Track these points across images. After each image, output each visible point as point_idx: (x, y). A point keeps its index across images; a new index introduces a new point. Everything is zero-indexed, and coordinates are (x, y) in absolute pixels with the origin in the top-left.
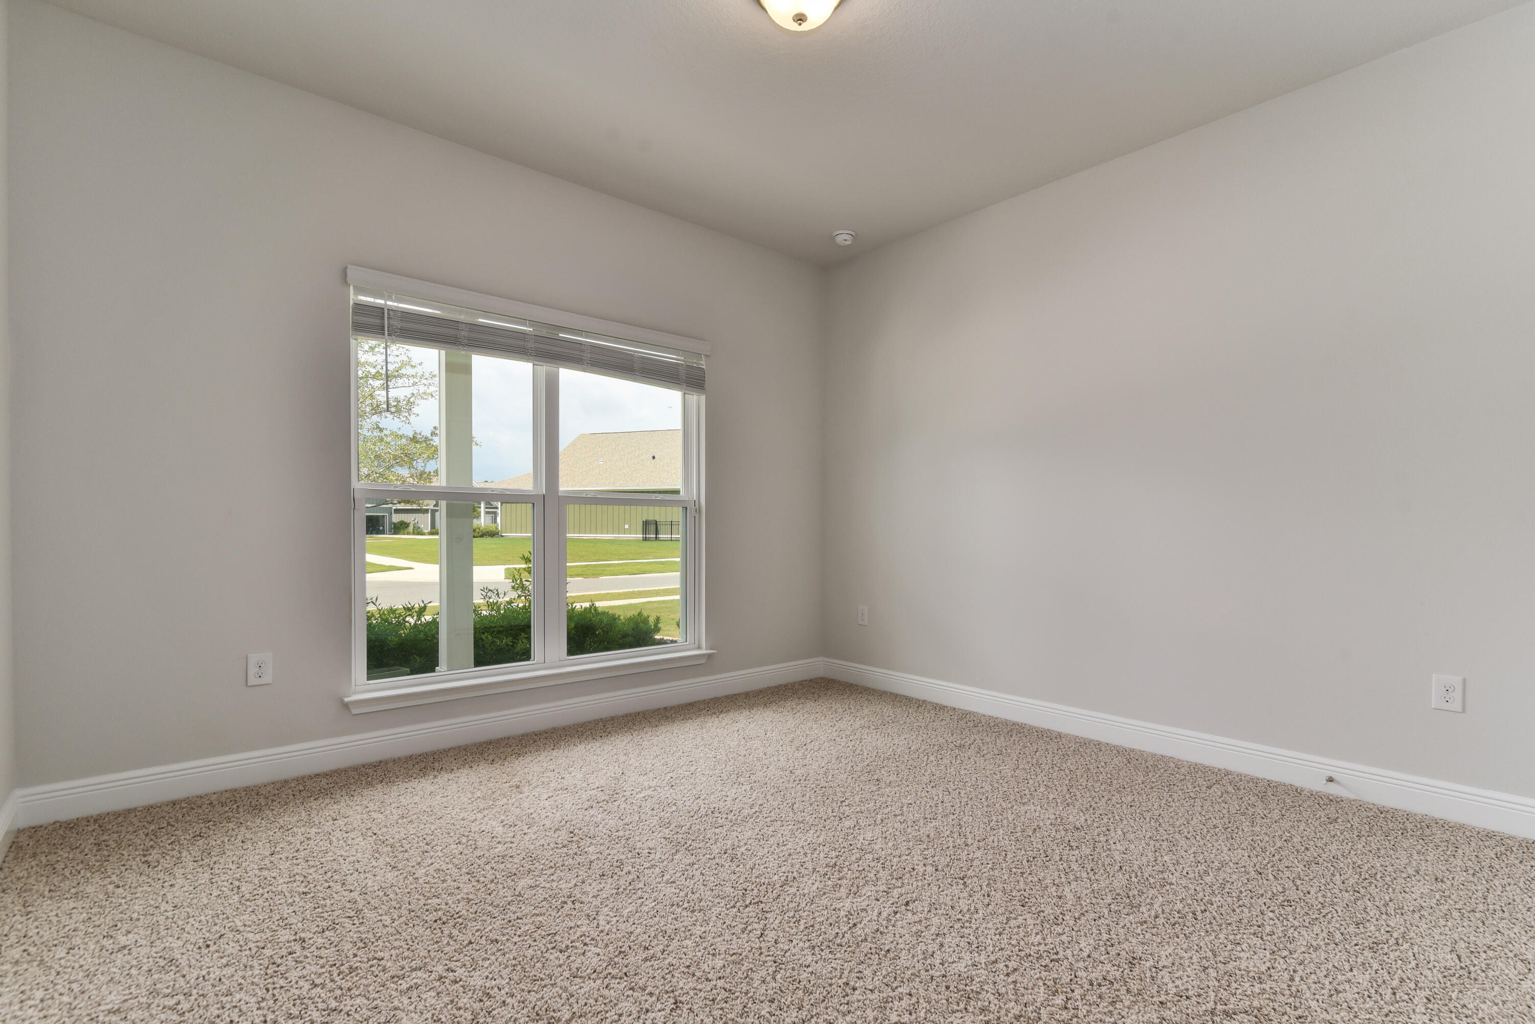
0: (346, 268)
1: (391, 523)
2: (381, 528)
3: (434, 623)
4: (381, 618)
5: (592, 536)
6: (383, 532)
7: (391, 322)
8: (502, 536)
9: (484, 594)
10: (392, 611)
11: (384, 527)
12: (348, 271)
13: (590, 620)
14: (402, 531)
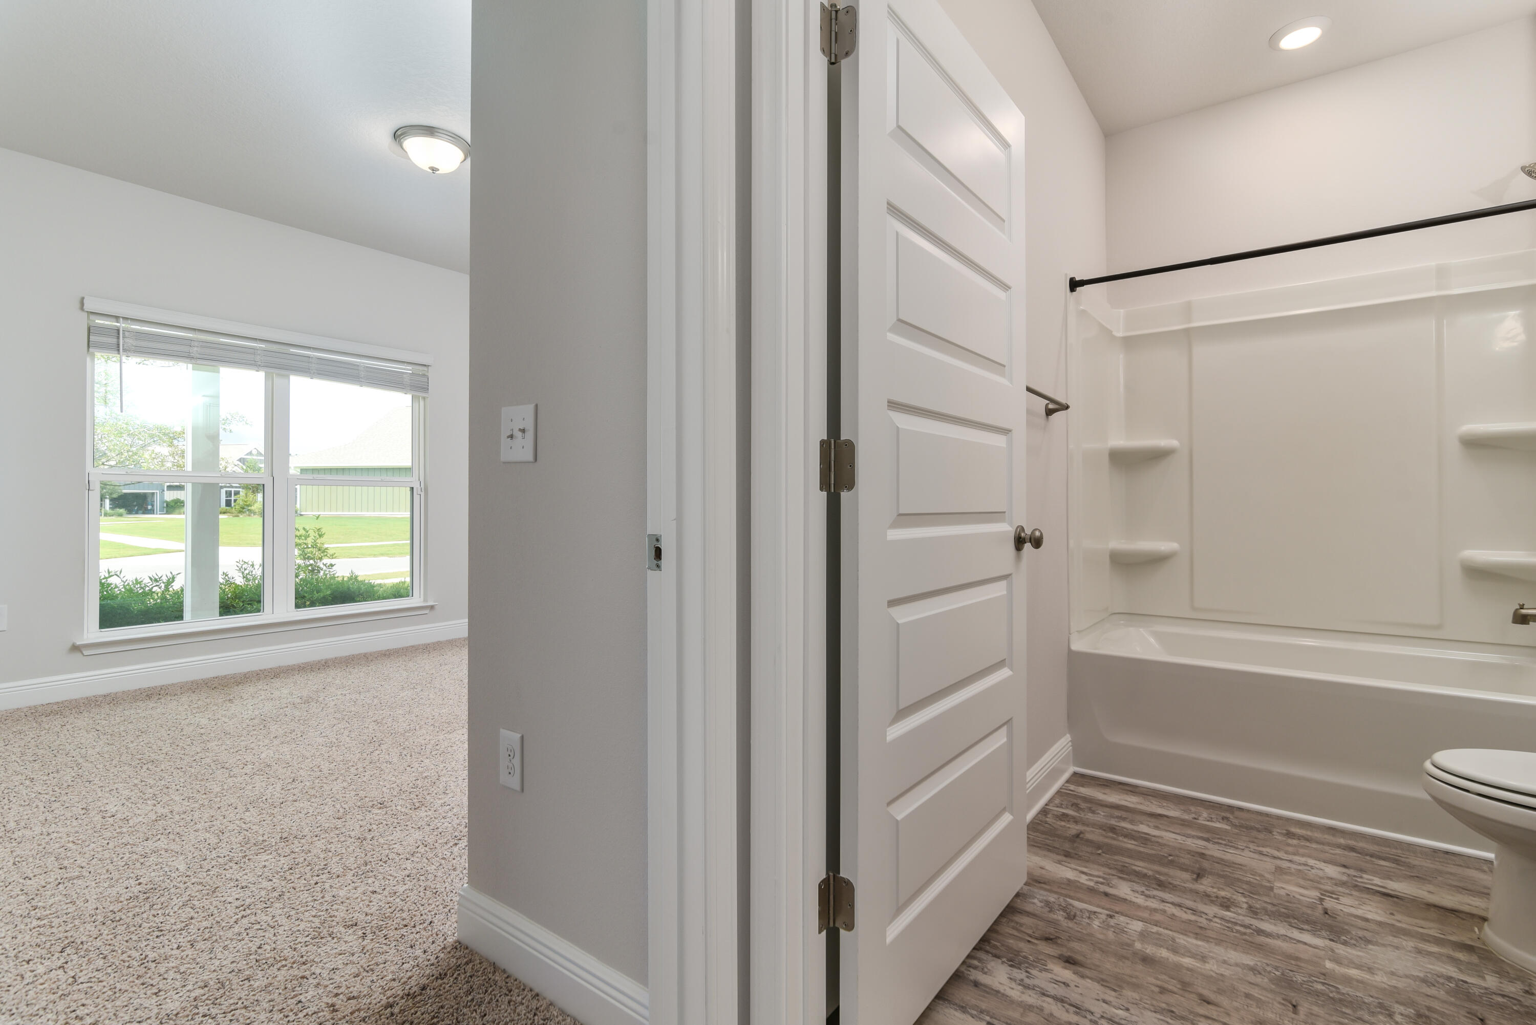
0: (83, 299)
1: (163, 501)
2: (150, 507)
3: (179, 594)
4: (125, 589)
5: (377, 514)
6: (152, 512)
7: (126, 340)
8: (301, 515)
9: (240, 566)
10: (137, 582)
11: (153, 506)
12: (85, 301)
13: (349, 588)
14: (177, 511)
